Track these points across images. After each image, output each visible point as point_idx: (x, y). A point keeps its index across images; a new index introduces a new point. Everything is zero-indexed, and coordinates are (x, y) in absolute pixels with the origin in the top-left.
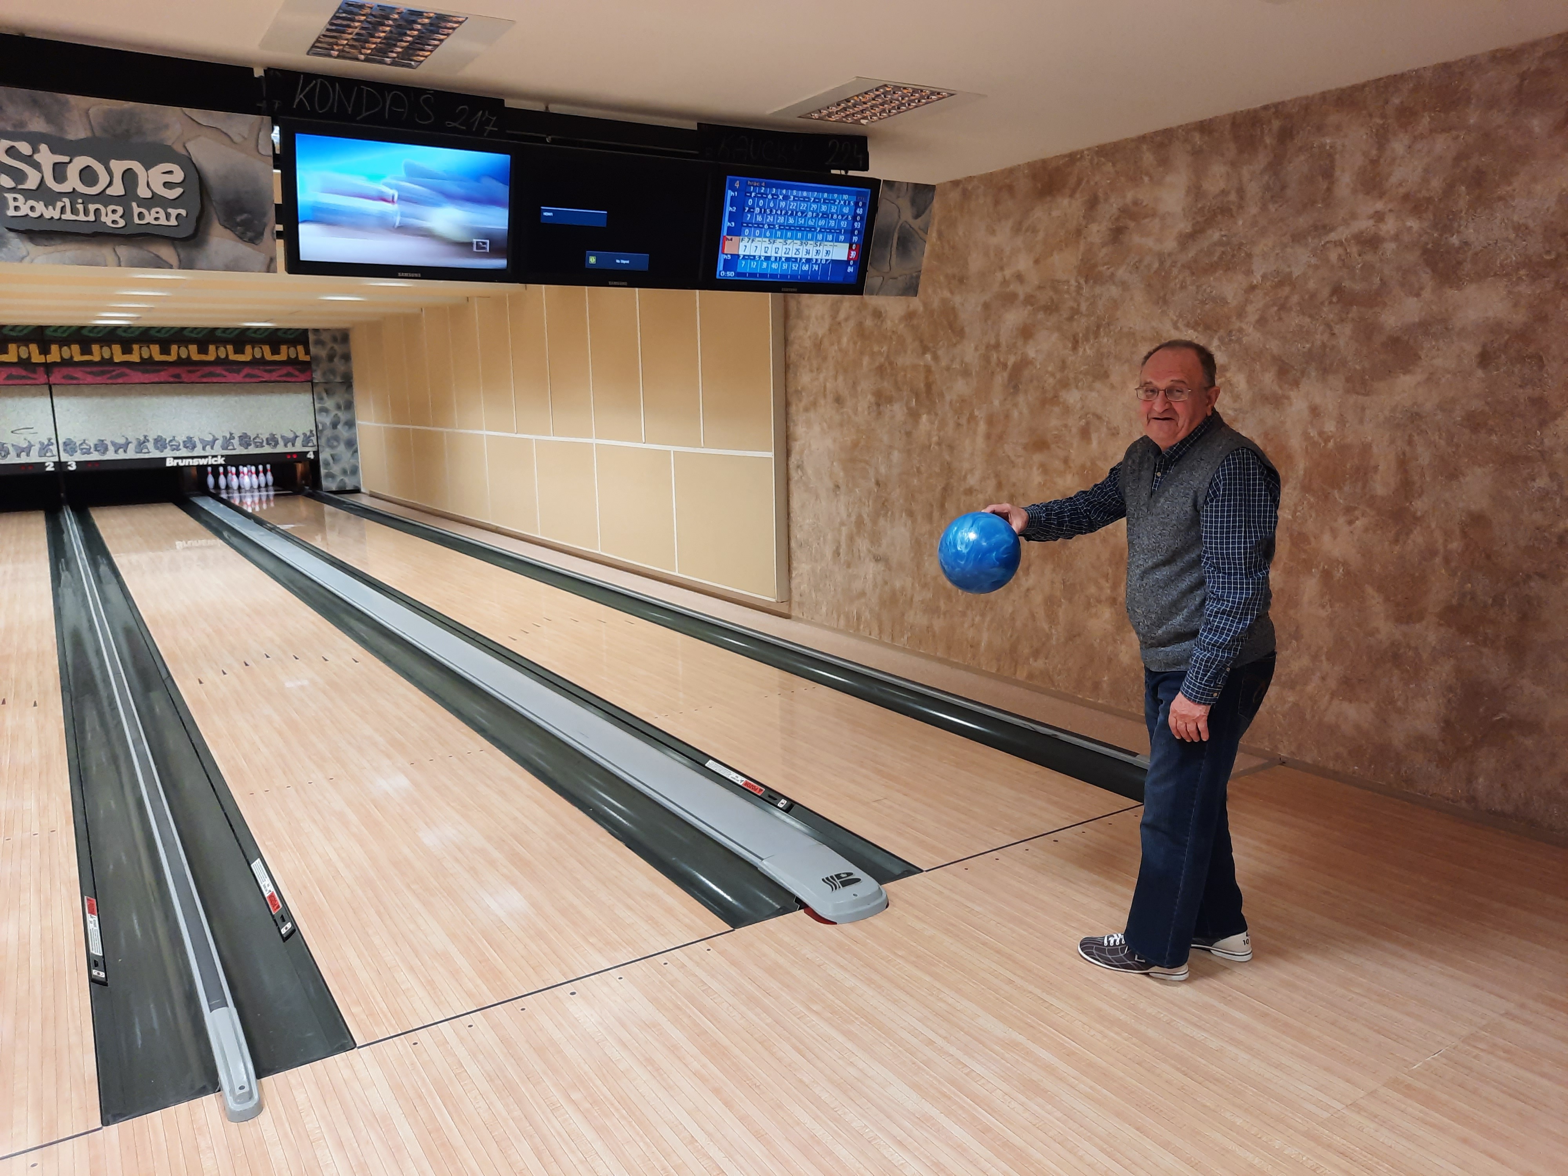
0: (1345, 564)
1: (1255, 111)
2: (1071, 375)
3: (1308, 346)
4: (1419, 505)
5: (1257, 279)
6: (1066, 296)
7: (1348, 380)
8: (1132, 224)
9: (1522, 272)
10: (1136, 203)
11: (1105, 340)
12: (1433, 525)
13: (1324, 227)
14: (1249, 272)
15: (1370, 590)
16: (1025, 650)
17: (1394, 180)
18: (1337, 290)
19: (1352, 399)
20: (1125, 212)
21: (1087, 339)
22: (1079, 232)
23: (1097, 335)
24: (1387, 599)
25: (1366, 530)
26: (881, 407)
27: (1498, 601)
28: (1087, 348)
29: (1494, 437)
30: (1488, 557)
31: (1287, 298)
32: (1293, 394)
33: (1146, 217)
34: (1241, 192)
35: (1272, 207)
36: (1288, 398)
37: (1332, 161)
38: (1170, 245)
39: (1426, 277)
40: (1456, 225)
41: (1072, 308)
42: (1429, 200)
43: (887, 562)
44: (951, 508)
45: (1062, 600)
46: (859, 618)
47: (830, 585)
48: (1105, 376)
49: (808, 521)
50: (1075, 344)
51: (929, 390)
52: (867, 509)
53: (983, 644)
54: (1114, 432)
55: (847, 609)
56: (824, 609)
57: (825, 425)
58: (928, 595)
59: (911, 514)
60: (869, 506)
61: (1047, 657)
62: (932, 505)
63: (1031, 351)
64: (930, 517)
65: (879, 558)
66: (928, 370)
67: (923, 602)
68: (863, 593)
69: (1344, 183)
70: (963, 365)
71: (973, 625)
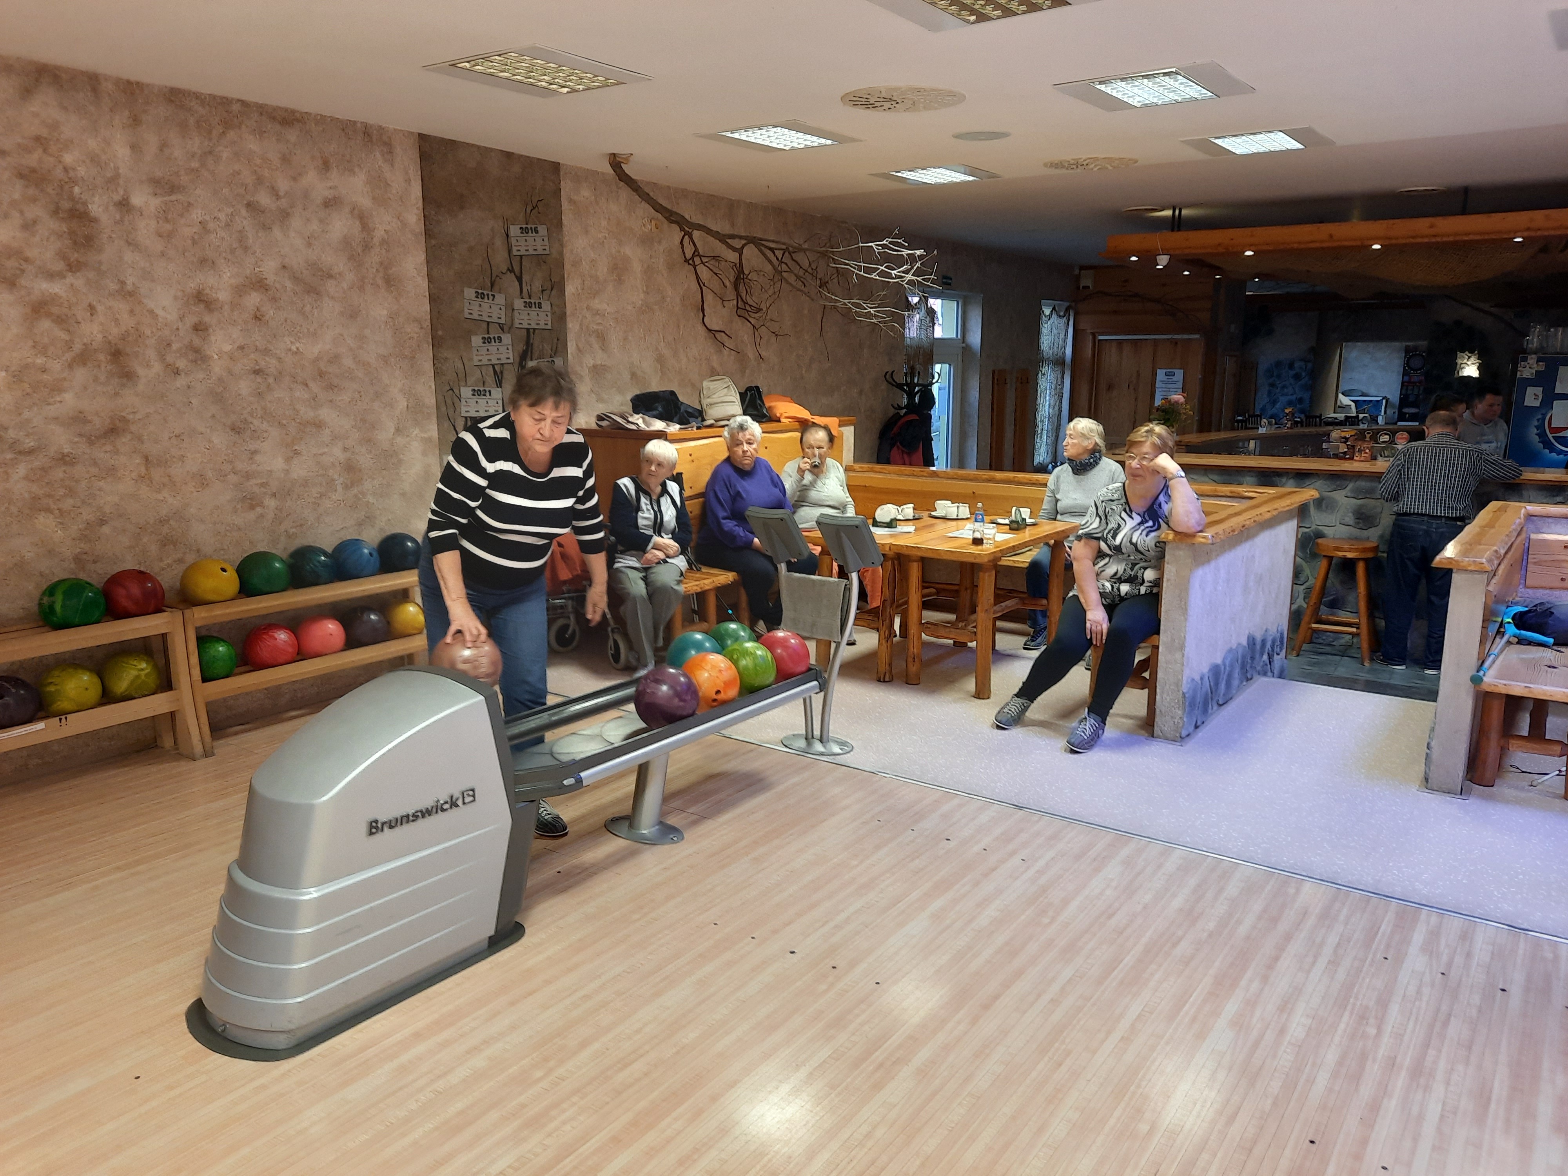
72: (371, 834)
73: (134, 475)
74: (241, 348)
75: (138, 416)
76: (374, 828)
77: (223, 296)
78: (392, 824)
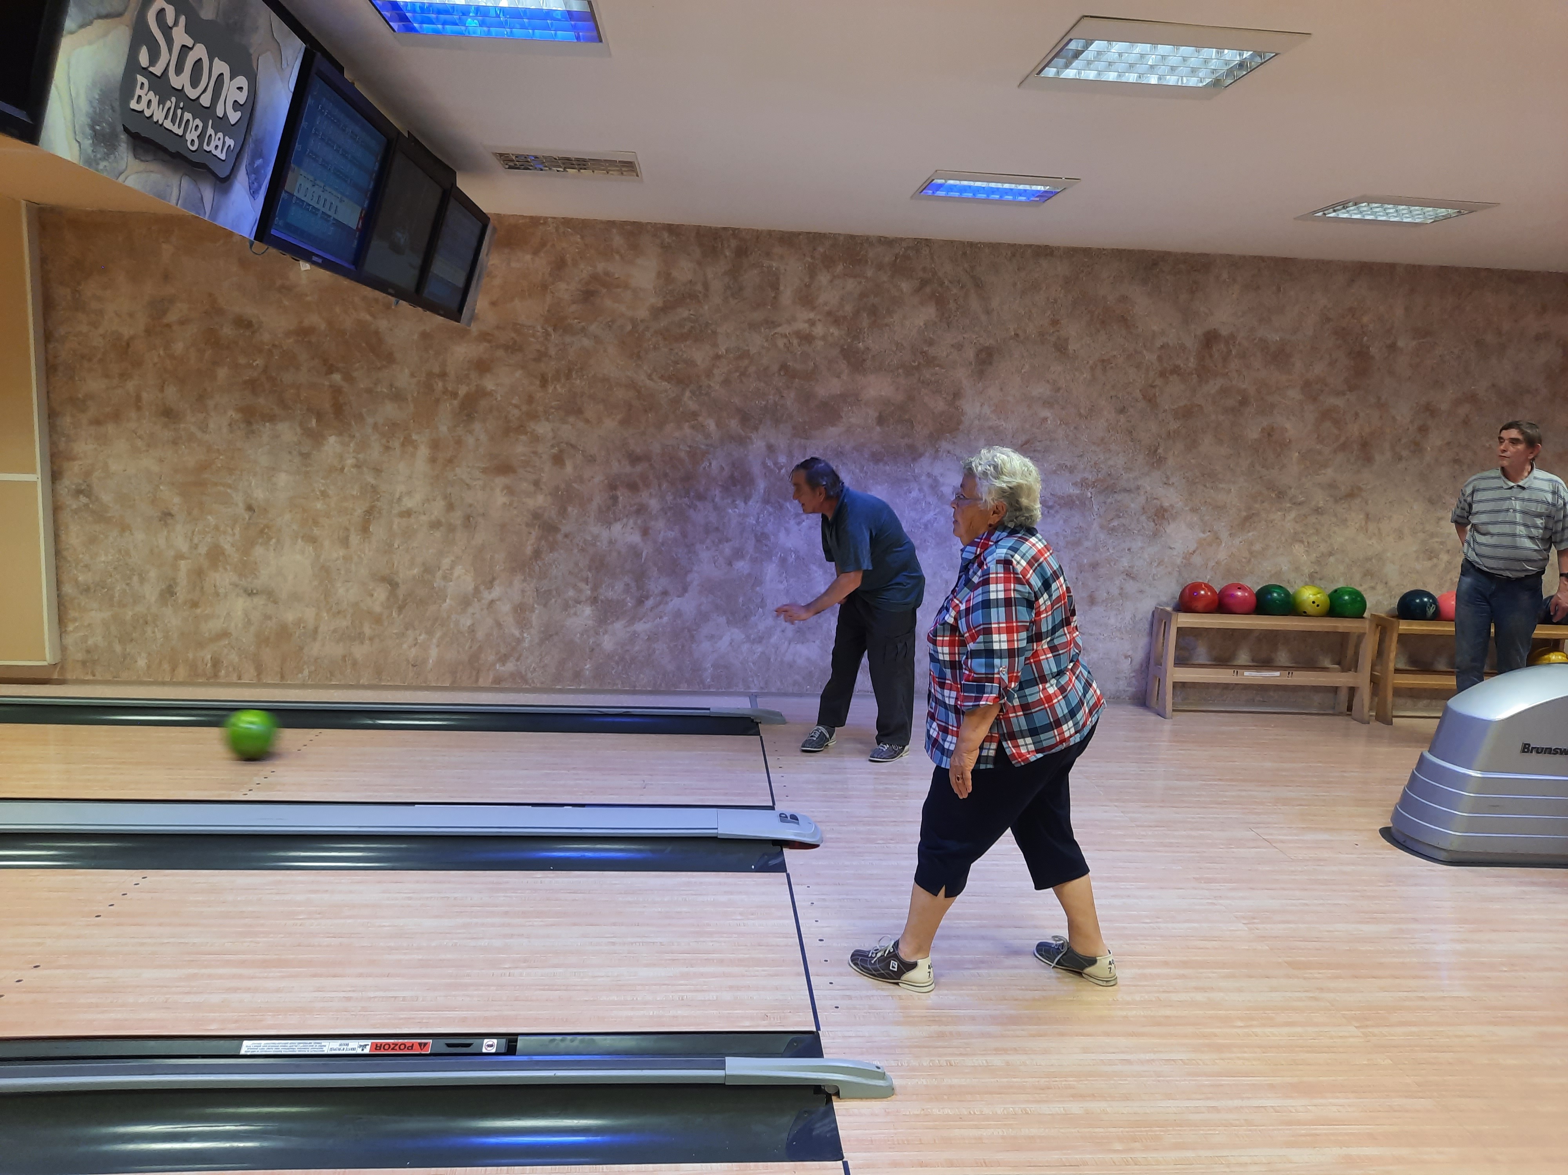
0: (796, 552)
1: (716, 229)
2: (540, 409)
3: (764, 403)
5: (722, 350)
6: (532, 339)
7: (794, 428)
8: (604, 291)
9: (900, 371)
10: (607, 274)
11: (578, 381)
13: (773, 322)
14: (715, 345)
15: (814, 568)
16: (490, 657)
17: (821, 300)
18: (784, 367)
19: (797, 441)
20: (595, 278)
21: (557, 378)
22: (544, 287)
23: (568, 377)
25: (810, 528)
26: (255, 427)
28: (558, 387)
29: (888, 468)
31: (746, 368)
32: (753, 436)
33: (618, 286)
34: (706, 285)
35: (733, 302)
36: (750, 438)
37: (778, 279)
38: (642, 313)
39: (843, 365)
40: (861, 336)
41: (538, 351)
42: (845, 318)
43: (270, 595)
44: (378, 530)
45: (536, 606)
46: (216, 663)
47: (154, 632)
48: (579, 412)
49: (103, 559)
50: (544, 382)
51: (338, 409)
52: (229, 539)
53: (431, 661)
54: (591, 460)
55: (190, 656)
56: (142, 662)
57: (139, 443)
58: (344, 623)
59: (312, 540)
60: (234, 535)
61: (518, 660)
62: (347, 529)
63: (489, 384)
64: (345, 542)
65: (255, 591)
66: (337, 391)
67: (335, 631)
68: (225, 634)
69: (787, 295)
70: (393, 389)
71: (415, 645)
72: (1524, 752)
73: (1357, 526)
74: (1449, 443)
75: (1369, 487)
76: (1526, 748)
77: (1444, 407)
78: (1539, 751)
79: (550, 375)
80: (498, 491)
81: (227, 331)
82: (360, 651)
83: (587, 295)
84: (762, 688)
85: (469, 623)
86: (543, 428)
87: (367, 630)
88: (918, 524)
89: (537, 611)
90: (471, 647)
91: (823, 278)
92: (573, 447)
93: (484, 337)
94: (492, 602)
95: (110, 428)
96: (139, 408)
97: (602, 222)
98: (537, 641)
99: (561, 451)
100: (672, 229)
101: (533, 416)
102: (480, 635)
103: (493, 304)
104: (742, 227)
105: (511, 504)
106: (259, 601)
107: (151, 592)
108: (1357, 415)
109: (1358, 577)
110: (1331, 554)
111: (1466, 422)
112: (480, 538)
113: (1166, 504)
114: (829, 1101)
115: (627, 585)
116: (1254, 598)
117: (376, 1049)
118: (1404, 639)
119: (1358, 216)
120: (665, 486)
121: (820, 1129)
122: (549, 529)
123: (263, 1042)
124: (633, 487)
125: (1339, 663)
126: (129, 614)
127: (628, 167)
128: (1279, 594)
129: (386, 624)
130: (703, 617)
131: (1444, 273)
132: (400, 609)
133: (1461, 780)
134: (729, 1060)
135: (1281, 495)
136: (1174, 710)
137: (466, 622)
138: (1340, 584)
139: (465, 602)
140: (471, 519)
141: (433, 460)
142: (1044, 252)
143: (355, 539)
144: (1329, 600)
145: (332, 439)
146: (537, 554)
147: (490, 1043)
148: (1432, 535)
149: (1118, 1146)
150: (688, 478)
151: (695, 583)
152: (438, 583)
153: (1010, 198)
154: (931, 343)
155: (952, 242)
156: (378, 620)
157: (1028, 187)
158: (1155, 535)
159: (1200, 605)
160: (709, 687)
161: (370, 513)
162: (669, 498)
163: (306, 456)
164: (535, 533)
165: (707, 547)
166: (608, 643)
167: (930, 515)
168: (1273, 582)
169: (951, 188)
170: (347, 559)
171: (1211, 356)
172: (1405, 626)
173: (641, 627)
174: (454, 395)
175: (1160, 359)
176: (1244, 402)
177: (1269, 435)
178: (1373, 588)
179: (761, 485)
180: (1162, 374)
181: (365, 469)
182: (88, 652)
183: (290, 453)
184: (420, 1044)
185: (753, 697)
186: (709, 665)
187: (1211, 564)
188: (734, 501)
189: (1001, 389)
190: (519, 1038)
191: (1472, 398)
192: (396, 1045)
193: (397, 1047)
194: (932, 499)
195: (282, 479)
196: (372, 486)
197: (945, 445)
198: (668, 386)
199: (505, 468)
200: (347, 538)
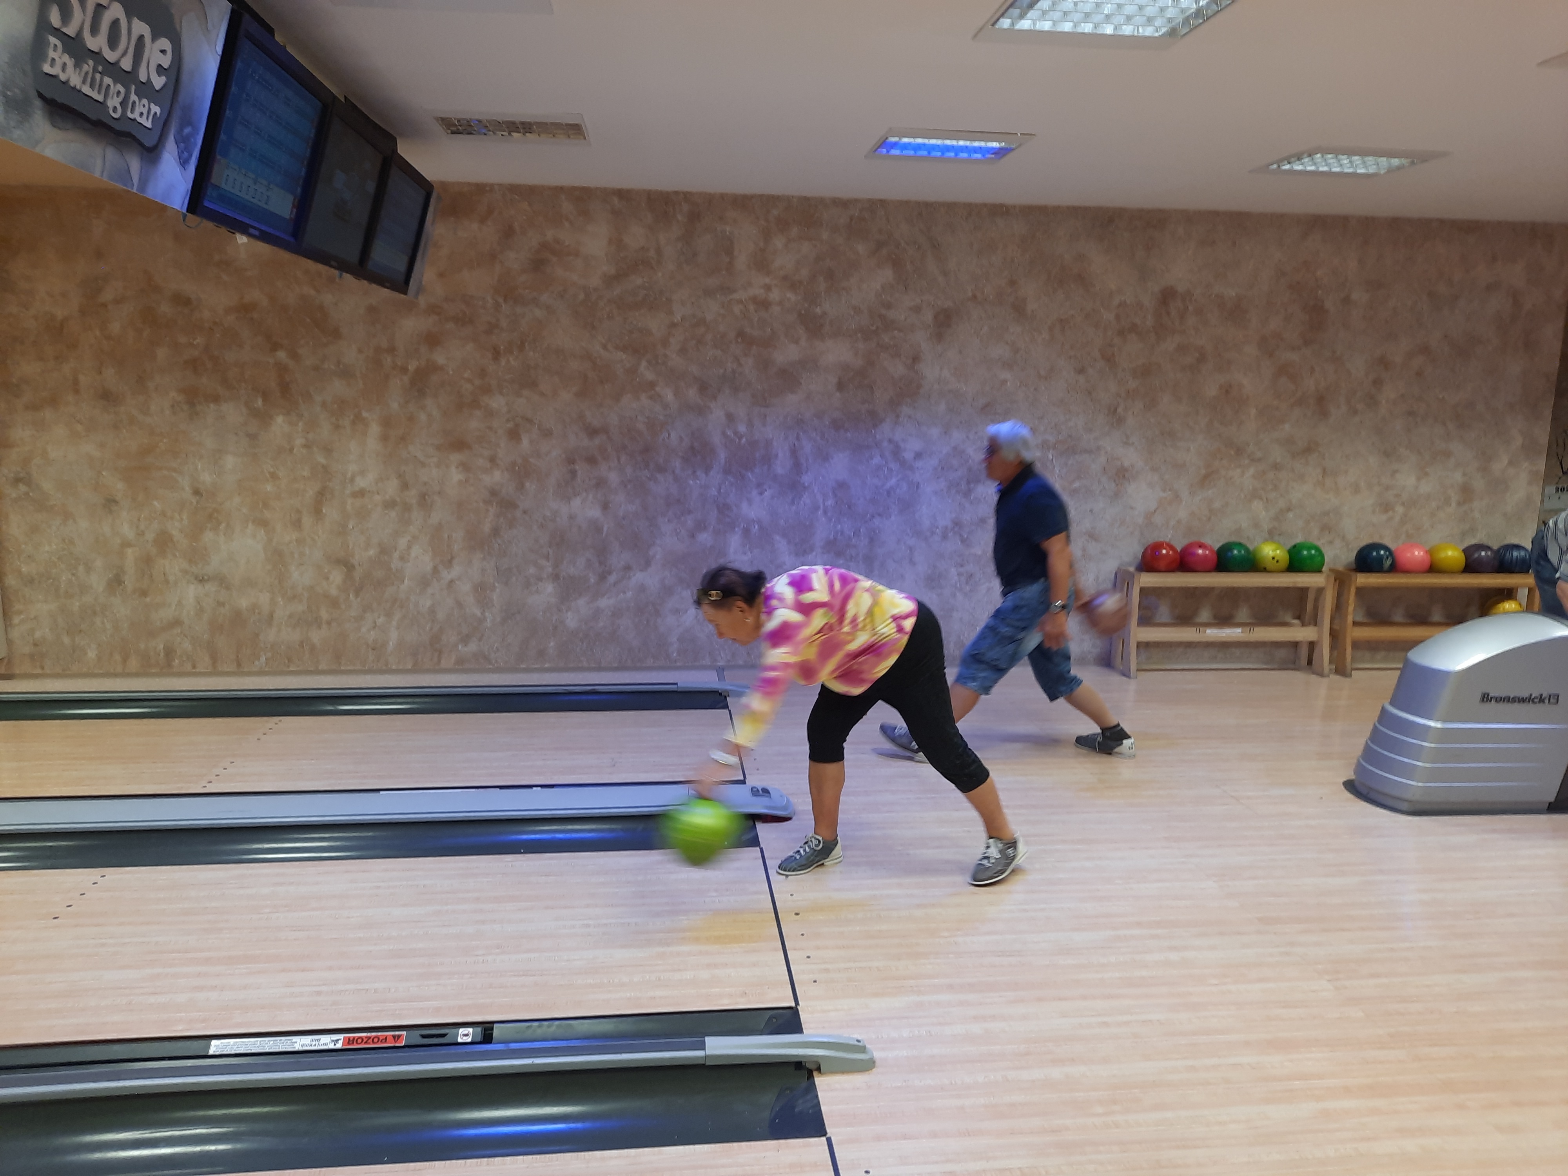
0: (759, 522)
1: (668, 193)
2: (494, 382)
3: (722, 371)
4: (806, 479)
5: (677, 318)
6: (482, 311)
7: (753, 396)
8: (555, 259)
9: (859, 335)
10: (557, 242)
11: (532, 354)
12: (816, 490)
13: (728, 288)
14: (670, 313)
15: (777, 538)
16: (450, 638)
17: (776, 265)
18: (741, 334)
19: (757, 409)
20: (544, 246)
21: (509, 350)
22: (493, 256)
23: (521, 348)
24: (789, 542)
25: (772, 498)
26: (198, 408)
27: (857, 533)
28: (511, 359)
29: (849, 435)
30: (849, 507)
31: (703, 336)
32: (712, 405)
33: (569, 254)
34: (659, 251)
35: (687, 268)
36: (709, 407)
37: (732, 243)
38: (595, 281)
39: (801, 331)
40: (818, 301)
41: (489, 323)
42: (801, 282)
43: (222, 581)
44: (331, 512)
45: (496, 585)
46: (169, 652)
47: (103, 623)
48: (533, 385)
49: (47, 548)
50: (496, 354)
51: (285, 388)
52: (177, 524)
53: (391, 643)
54: (547, 434)
55: (142, 646)
56: (92, 654)
57: (79, 428)
58: (300, 608)
59: (263, 523)
60: (182, 519)
61: (480, 640)
62: (299, 512)
63: (440, 358)
64: (297, 524)
65: (206, 578)
66: (282, 369)
67: (290, 616)
68: (177, 623)
69: (742, 260)
70: (341, 366)
71: (374, 628)
72: (1483, 701)
73: (1314, 480)
74: (1402, 396)
76: (1486, 698)
77: (1398, 359)
78: (1499, 700)
79: (502, 347)
80: (453, 469)
81: (165, 309)
82: (316, 636)
83: (538, 264)
84: (729, 661)
85: (429, 603)
86: (497, 402)
87: (324, 614)
88: (881, 491)
89: (497, 590)
90: (431, 629)
91: (779, 242)
92: (530, 421)
93: (433, 309)
94: (451, 582)
95: (48, 414)
96: (77, 391)
97: (549, 188)
98: (498, 619)
99: (517, 425)
100: (623, 194)
101: (487, 390)
102: (441, 615)
103: (441, 275)
104: (694, 190)
105: (467, 481)
106: (211, 587)
107: (97, 582)
108: (1312, 370)
109: (1316, 532)
110: (1289, 510)
111: (1419, 374)
112: (436, 517)
113: (1126, 464)
114: (810, 1076)
115: (589, 560)
116: (1215, 557)
117: (348, 1043)
118: (1361, 592)
119: (1313, 168)
120: (623, 458)
121: (801, 1106)
122: (507, 505)
123: (232, 1041)
124: (591, 460)
125: (1299, 618)
126: (76, 605)
127: (575, 130)
128: (1239, 551)
129: (343, 607)
130: (667, 591)
131: (1395, 224)
132: (357, 593)
133: (1423, 732)
134: (708, 1040)
135: (1240, 451)
136: (1138, 670)
137: (426, 603)
138: (1299, 539)
139: (424, 583)
140: (427, 497)
141: (384, 438)
142: (999, 211)
143: (307, 521)
144: (1288, 557)
145: (280, 419)
146: (496, 532)
147: (466, 1032)
148: (1388, 488)
149: (1099, 1110)
150: (647, 450)
151: (658, 557)
152: (395, 564)
153: (965, 155)
154: (889, 306)
155: (907, 203)
156: (334, 603)
157: (983, 144)
158: (1117, 495)
159: (1162, 564)
160: (676, 662)
161: (322, 496)
162: (629, 471)
163: (253, 437)
164: (493, 510)
165: (669, 520)
166: (571, 621)
167: (893, 481)
168: (1233, 539)
169: (906, 147)
170: (300, 542)
171: (1168, 313)
172: (1363, 579)
173: (604, 603)
174: (404, 370)
175: (1118, 317)
176: (1202, 358)
177: (1227, 392)
178: (1331, 542)
179: (722, 455)
180: (1121, 333)
181: (315, 449)
182: (35, 645)
183: (236, 434)
184: (394, 1037)
185: (720, 671)
186: (675, 639)
187: (1172, 523)
188: (695, 472)
189: (961, 352)
190: (495, 1026)
191: (1425, 350)
192: (369, 1038)
193: (371, 1040)
194: (894, 466)
195: (230, 461)
196: (323, 466)
197: (906, 410)
198: (624, 357)
199: (460, 445)
200: (299, 521)
